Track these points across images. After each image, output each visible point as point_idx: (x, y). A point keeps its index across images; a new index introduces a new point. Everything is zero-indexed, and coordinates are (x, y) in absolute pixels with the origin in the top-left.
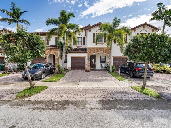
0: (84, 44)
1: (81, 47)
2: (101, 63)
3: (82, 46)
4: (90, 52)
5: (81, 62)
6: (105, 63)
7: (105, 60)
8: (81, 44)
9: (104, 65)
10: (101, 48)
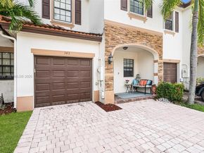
0: (78, 21)
1: (69, 28)
2: (124, 76)
3: (72, 26)
4: (113, 39)
5: (76, 73)
6: (132, 76)
7: (133, 68)
8: (69, 19)
9: (131, 80)
10: (141, 30)
